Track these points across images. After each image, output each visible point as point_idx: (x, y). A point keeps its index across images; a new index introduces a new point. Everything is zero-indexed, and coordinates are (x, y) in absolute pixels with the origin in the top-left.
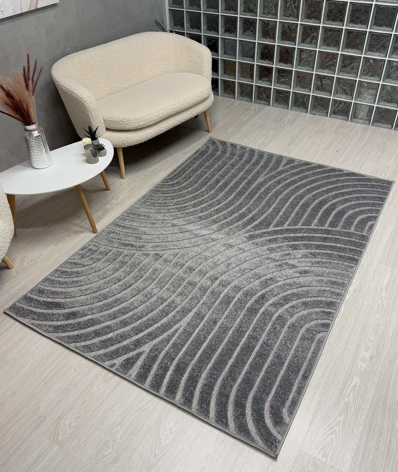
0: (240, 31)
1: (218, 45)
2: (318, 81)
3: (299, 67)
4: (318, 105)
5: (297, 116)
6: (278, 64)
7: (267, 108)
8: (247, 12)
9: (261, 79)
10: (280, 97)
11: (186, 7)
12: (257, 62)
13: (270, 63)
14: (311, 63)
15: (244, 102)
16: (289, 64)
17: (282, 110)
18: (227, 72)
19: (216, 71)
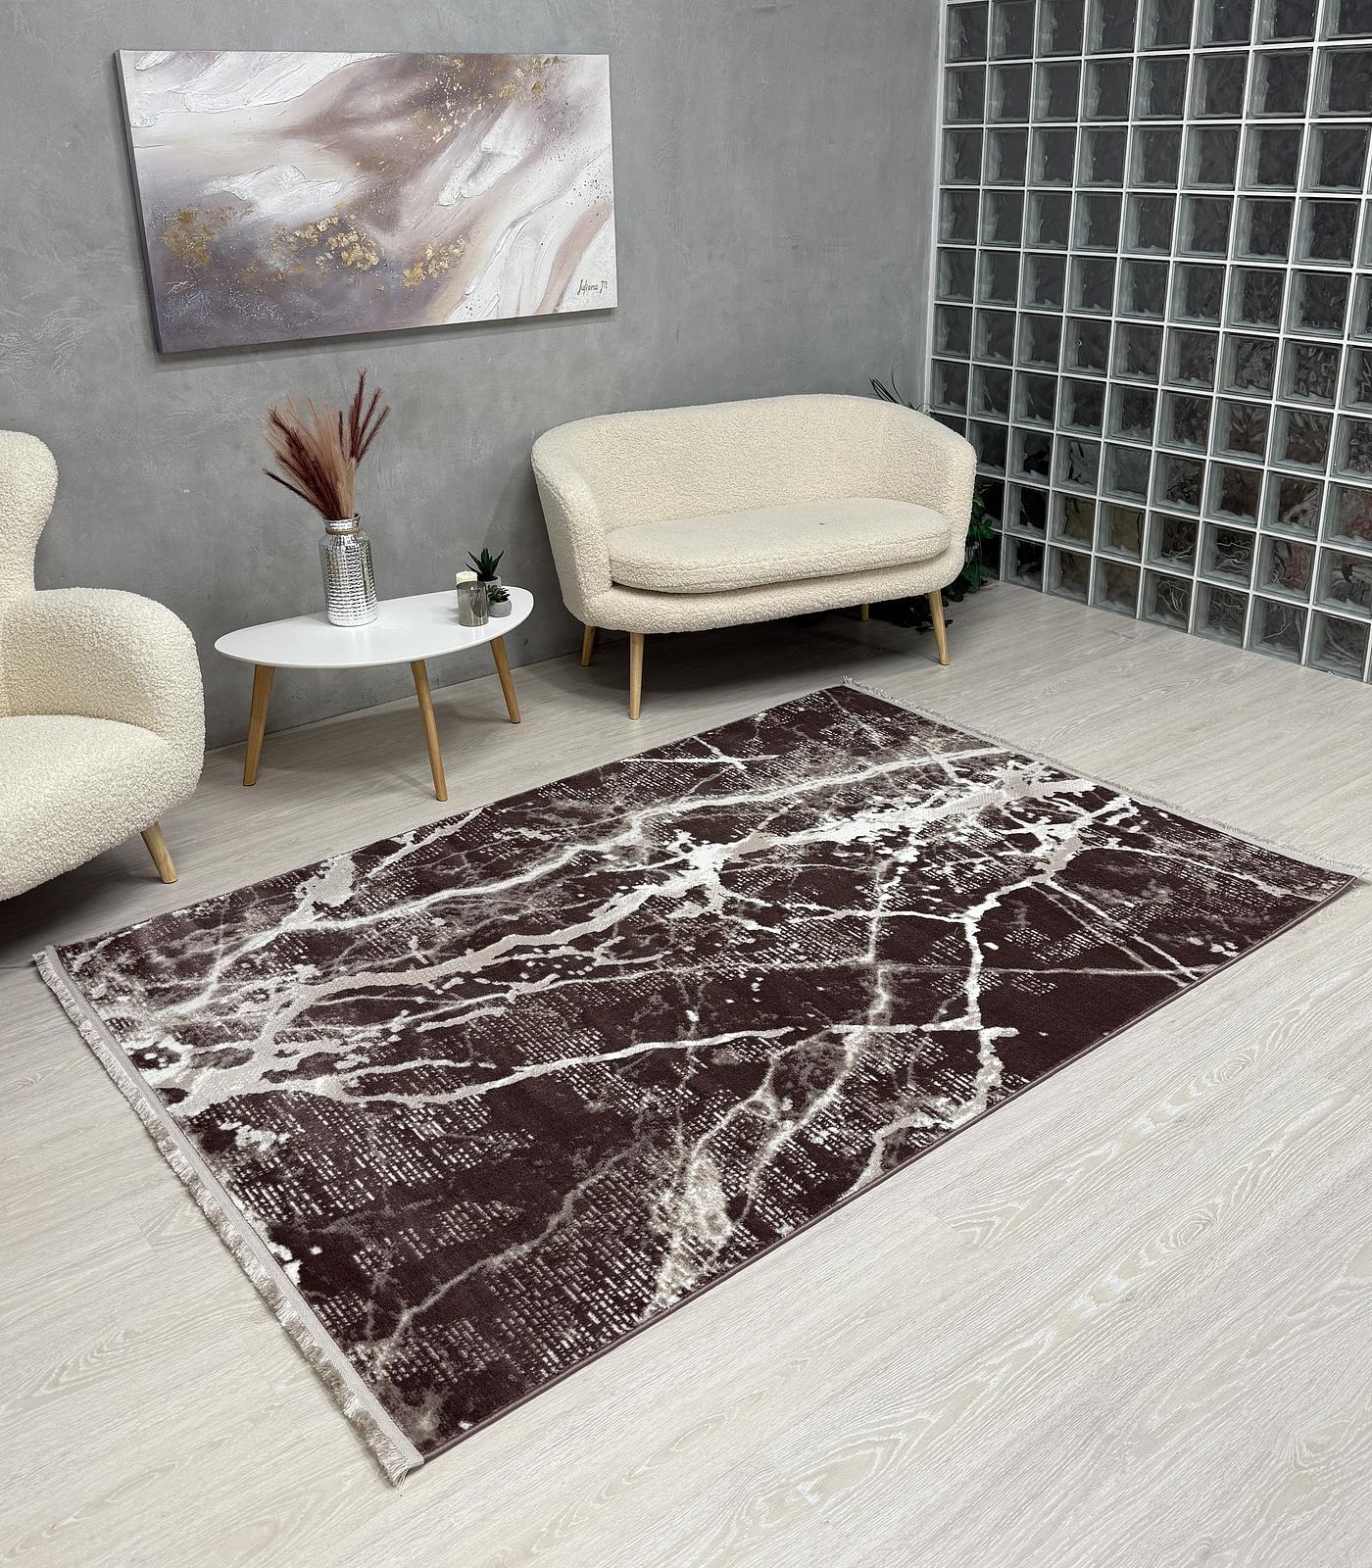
0: (1109, 420)
1: (1049, 454)
3: (1276, 525)
7: (1171, 635)
9: (1164, 556)
11: (976, 357)
12: (1153, 503)
13: (1190, 510)
15: (1112, 615)
16: (1245, 516)
17: (1221, 645)
18: (1072, 529)
19: (1040, 524)
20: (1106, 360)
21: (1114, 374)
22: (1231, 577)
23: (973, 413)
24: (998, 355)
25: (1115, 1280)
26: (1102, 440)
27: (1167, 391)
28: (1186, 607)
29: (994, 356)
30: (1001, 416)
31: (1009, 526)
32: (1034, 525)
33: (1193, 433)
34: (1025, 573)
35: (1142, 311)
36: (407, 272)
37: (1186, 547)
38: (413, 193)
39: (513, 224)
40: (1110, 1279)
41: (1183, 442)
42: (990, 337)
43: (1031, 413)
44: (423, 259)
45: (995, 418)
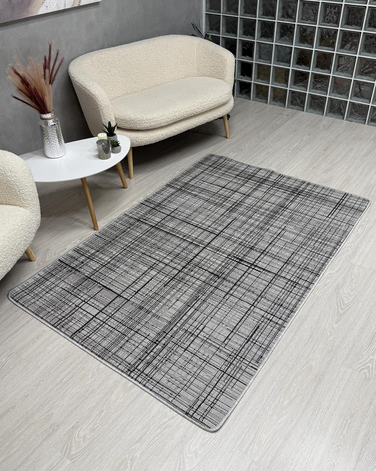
0: (276, 36)
1: (253, 49)
2: (356, 87)
3: (337, 73)
4: (355, 112)
5: (333, 122)
6: (315, 70)
7: (301, 113)
8: (285, 17)
9: (295, 85)
10: (315, 102)
11: (223, 12)
12: (293, 66)
13: (306, 68)
14: (350, 69)
15: (276, 107)
16: (326, 70)
18: (261, 76)
19: (250, 75)
20: (275, 13)
21: (278, 18)
22: (320, 92)
23: (223, 34)
24: (232, 11)
26: (274, 44)
27: (299, 25)
28: (303, 102)
29: (231, 12)
30: (234, 35)
31: (237, 76)
32: (247, 76)
34: (244, 94)
43: (246, 34)
45: (231, 36)
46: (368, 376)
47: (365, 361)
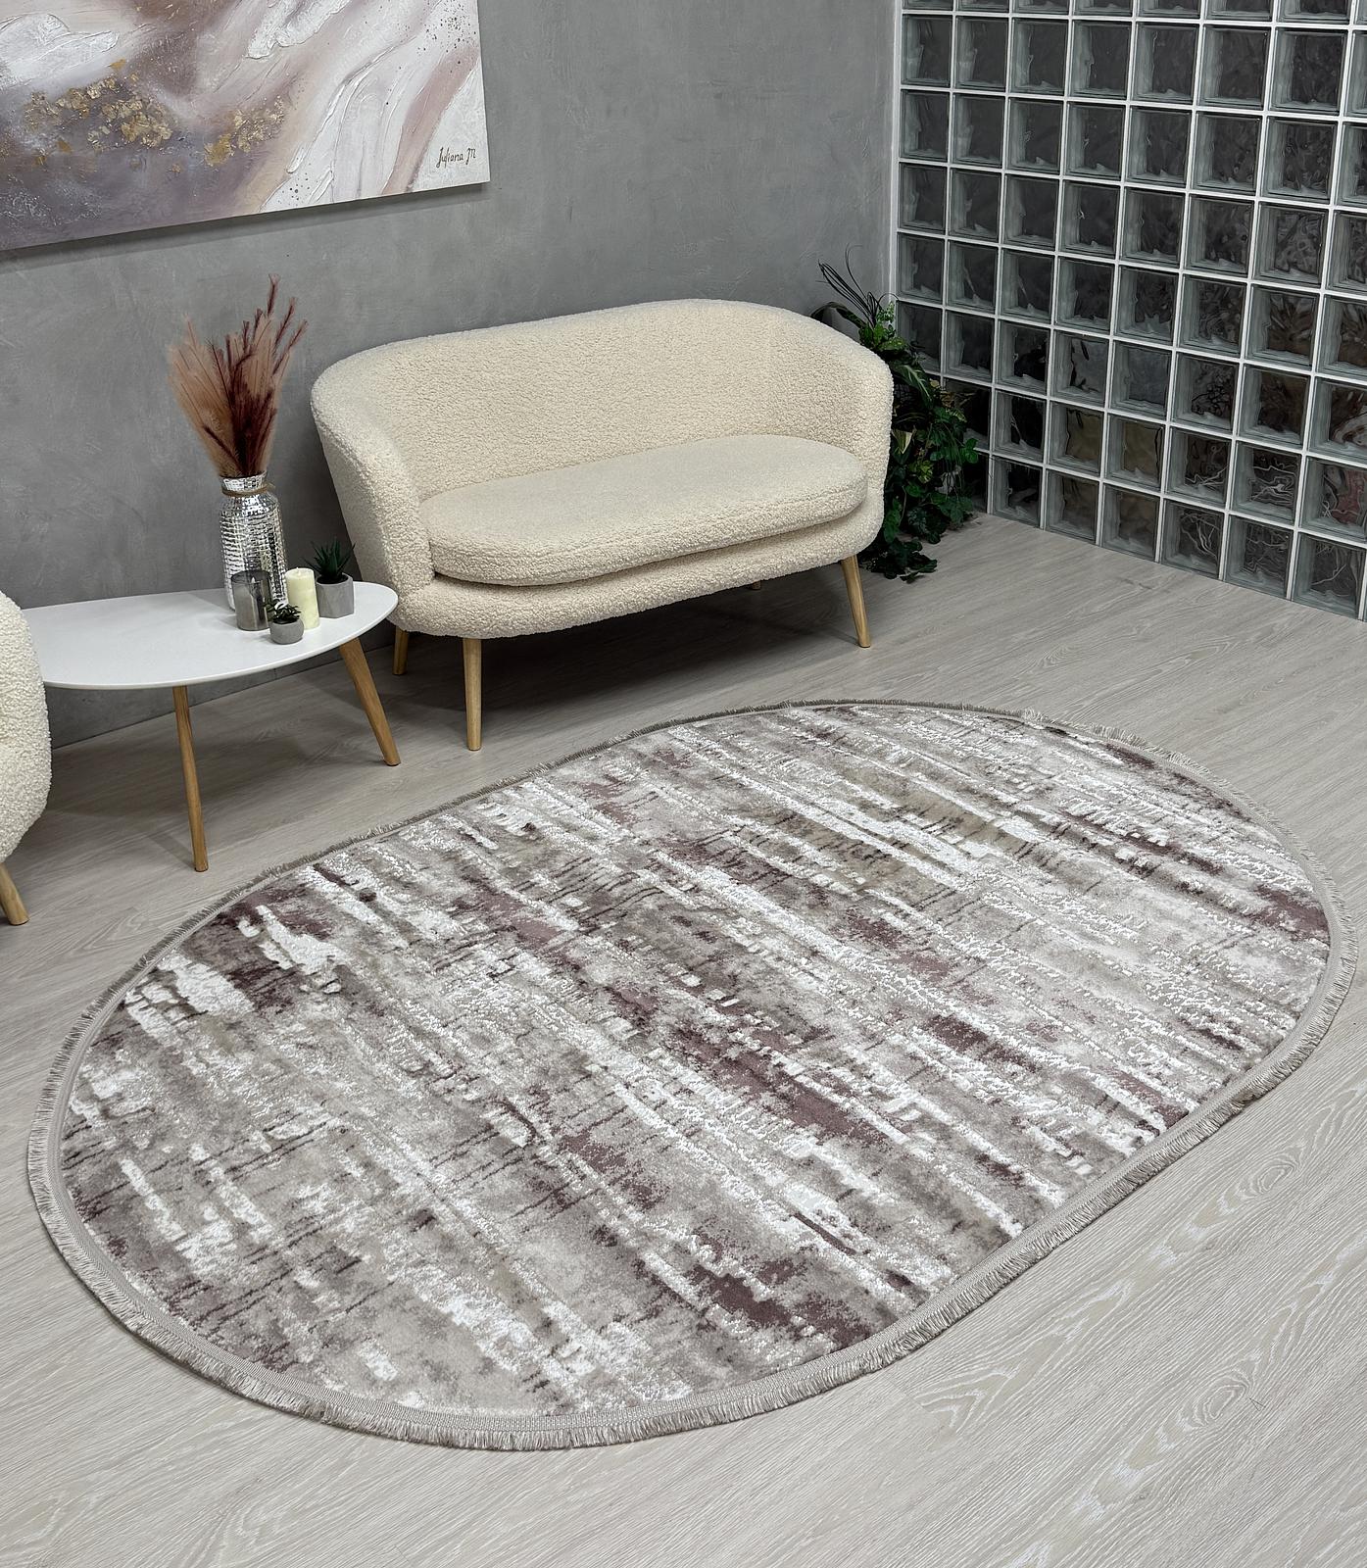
3: (1327, 445)
8: (1148, 250)
9: (1188, 482)
11: (952, 230)
12: (1176, 418)
13: (1218, 425)
16: (1288, 433)
17: (1258, 595)
18: (1075, 448)
19: (1035, 441)
20: (1114, 235)
21: (1124, 254)
22: (1272, 510)
24: (979, 229)
25: (1126, 1472)
27: (1191, 276)
28: (1216, 545)
29: (972, 229)
30: (984, 306)
31: (997, 445)
32: (1030, 444)
33: (1222, 329)
34: (1018, 504)
35: (1157, 174)
36: (210, 147)
37: (1217, 470)
38: (213, 42)
39: (348, 80)
40: (1120, 1470)
41: (1209, 340)
42: (970, 204)
43: (1022, 303)
44: (230, 129)
45: (976, 308)
46: (951, 1425)
47: (969, 1378)
